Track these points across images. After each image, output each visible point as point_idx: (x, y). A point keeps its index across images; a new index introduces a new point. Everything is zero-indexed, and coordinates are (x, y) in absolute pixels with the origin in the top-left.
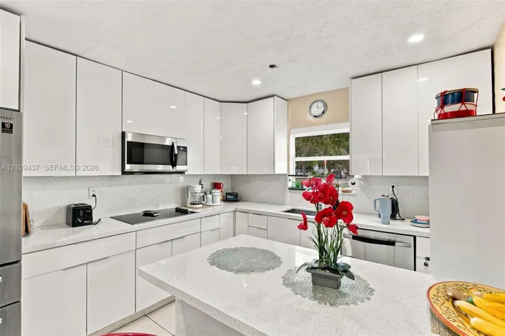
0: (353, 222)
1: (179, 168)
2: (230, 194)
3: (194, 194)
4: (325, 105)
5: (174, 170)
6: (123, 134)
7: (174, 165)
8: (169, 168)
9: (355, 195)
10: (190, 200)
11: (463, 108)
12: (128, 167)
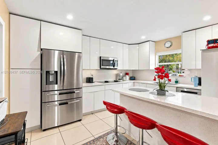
0: (169, 78)
1: (115, 67)
2: (133, 77)
3: (120, 76)
4: (172, 43)
5: (114, 68)
6: (100, 57)
7: (114, 66)
8: (112, 67)
9: (185, 77)
10: (118, 78)
11: (215, 45)
12: (102, 67)
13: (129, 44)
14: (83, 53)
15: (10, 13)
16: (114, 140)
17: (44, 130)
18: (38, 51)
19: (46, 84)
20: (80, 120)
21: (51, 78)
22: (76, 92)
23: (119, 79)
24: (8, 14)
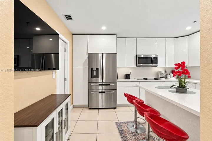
3: (161, 74)
6: (137, 55)
8: (150, 65)
12: (138, 65)
13: (174, 38)
14: (117, 53)
15: (73, 34)
16: (134, 128)
17: (90, 109)
18: (87, 55)
19: (91, 77)
20: (115, 108)
21: (95, 74)
22: (111, 85)
23: (160, 77)
24: (71, 35)
